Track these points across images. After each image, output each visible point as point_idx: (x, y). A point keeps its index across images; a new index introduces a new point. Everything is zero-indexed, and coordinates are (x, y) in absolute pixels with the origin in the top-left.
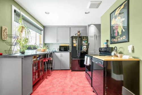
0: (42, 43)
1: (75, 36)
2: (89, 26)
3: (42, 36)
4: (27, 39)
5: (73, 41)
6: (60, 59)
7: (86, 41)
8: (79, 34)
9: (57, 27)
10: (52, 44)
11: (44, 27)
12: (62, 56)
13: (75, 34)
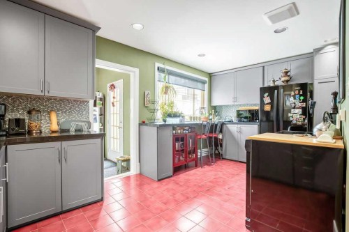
0: (206, 106)
1: (272, 85)
2: (318, 51)
3: (206, 92)
4: (172, 103)
5: (264, 99)
6: (236, 137)
7: (301, 95)
8: (287, 78)
9: (233, 71)
10: (227, 106)
11: (210, 75)
12: (240, 132)
13: (274, 81)
